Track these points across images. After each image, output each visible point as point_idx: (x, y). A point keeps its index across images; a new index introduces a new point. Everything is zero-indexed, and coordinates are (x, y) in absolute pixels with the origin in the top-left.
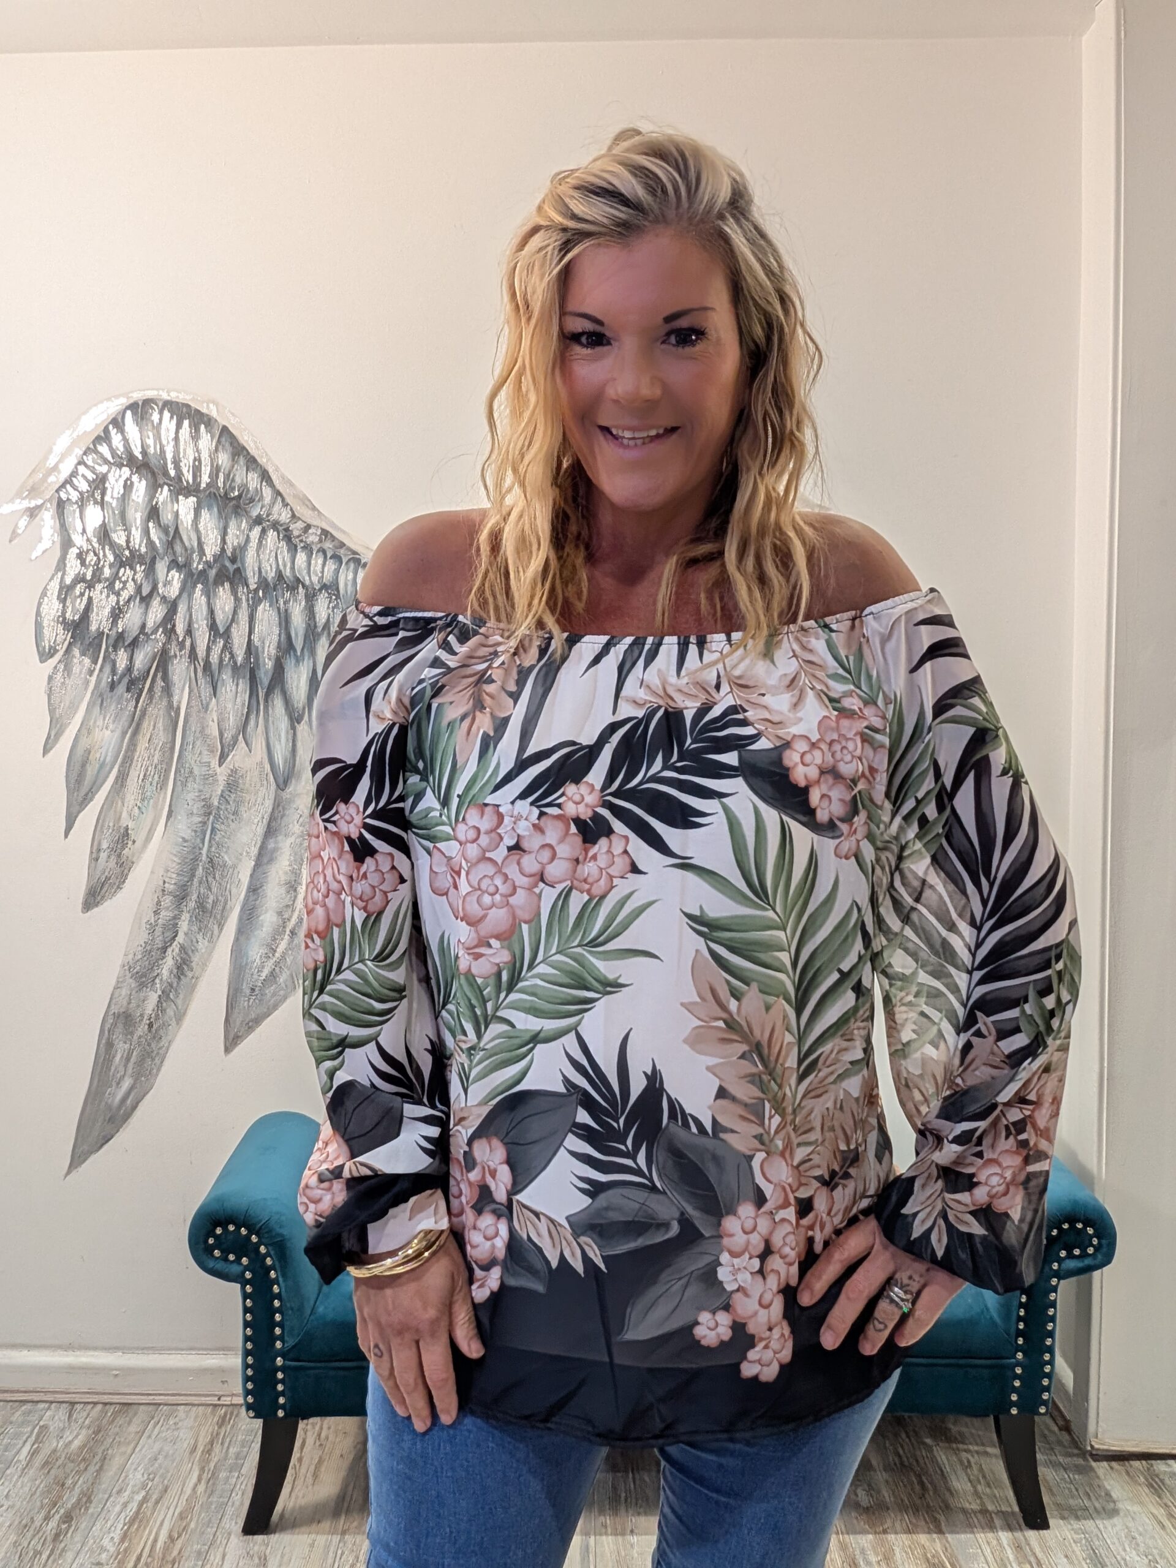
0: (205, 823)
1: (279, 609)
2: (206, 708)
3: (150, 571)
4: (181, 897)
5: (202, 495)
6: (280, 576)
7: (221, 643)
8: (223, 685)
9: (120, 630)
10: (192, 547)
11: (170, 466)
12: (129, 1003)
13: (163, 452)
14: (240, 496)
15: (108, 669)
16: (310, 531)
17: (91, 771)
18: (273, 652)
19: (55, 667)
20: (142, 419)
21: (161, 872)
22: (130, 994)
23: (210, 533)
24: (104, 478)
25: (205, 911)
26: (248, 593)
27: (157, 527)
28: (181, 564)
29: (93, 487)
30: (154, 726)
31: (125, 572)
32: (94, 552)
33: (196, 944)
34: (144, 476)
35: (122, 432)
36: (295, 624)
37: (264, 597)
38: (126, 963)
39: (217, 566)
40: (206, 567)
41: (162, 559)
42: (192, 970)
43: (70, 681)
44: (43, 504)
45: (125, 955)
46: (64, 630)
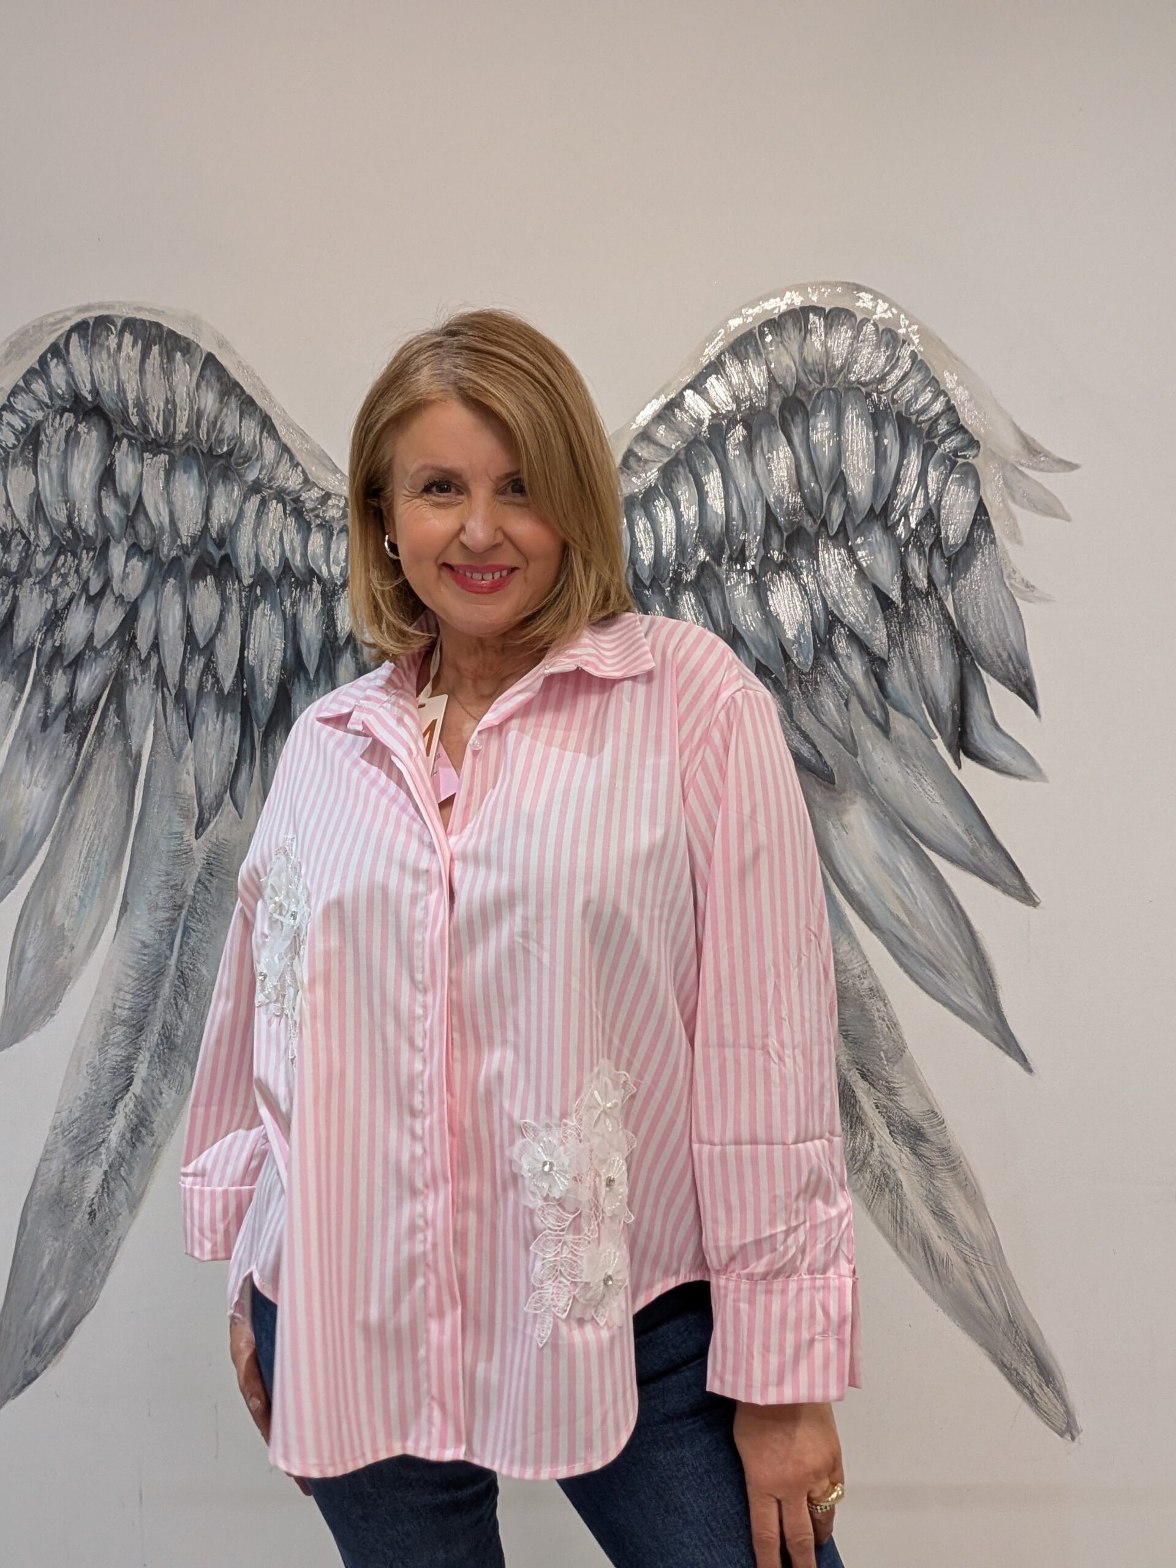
0: (173, 921)
1: (284, 613)
2: (178, 755)
3: (102, 558)
4: (138, 1028)
5: (177, 452)
6: (286, 567)
7: (200, 662)
8: (203, 722)
9: (57, 644)
10: (162, 528)
11: (132, 410)
12: (62, 1182)
13: (121, 390)
14: (230, 453)
15: (39, 700)
16: (330, 503)
17: (13, 845)
18: (275, 674)
20: (94, 343)
21: (110, 992)
22: (64, 1170)
23: (189, 503)
24: (38, 428)
25: (172, 1047)
26: (240, 591)
27: (112, 497)
28: (145, 549)
29: (22, 441)
30: (104, 779)
31: (65, 560)
32: (22, 533)
33: (158, 1096)
34: (94, 424)
35: (65, 363)
36: (307, 634)
37: (264, 595)
38: (58, 1123)
39: (197, 552)
40: (181, 553)
41: (119, 542)
42: (153, 1135)
45: (57, 1112)
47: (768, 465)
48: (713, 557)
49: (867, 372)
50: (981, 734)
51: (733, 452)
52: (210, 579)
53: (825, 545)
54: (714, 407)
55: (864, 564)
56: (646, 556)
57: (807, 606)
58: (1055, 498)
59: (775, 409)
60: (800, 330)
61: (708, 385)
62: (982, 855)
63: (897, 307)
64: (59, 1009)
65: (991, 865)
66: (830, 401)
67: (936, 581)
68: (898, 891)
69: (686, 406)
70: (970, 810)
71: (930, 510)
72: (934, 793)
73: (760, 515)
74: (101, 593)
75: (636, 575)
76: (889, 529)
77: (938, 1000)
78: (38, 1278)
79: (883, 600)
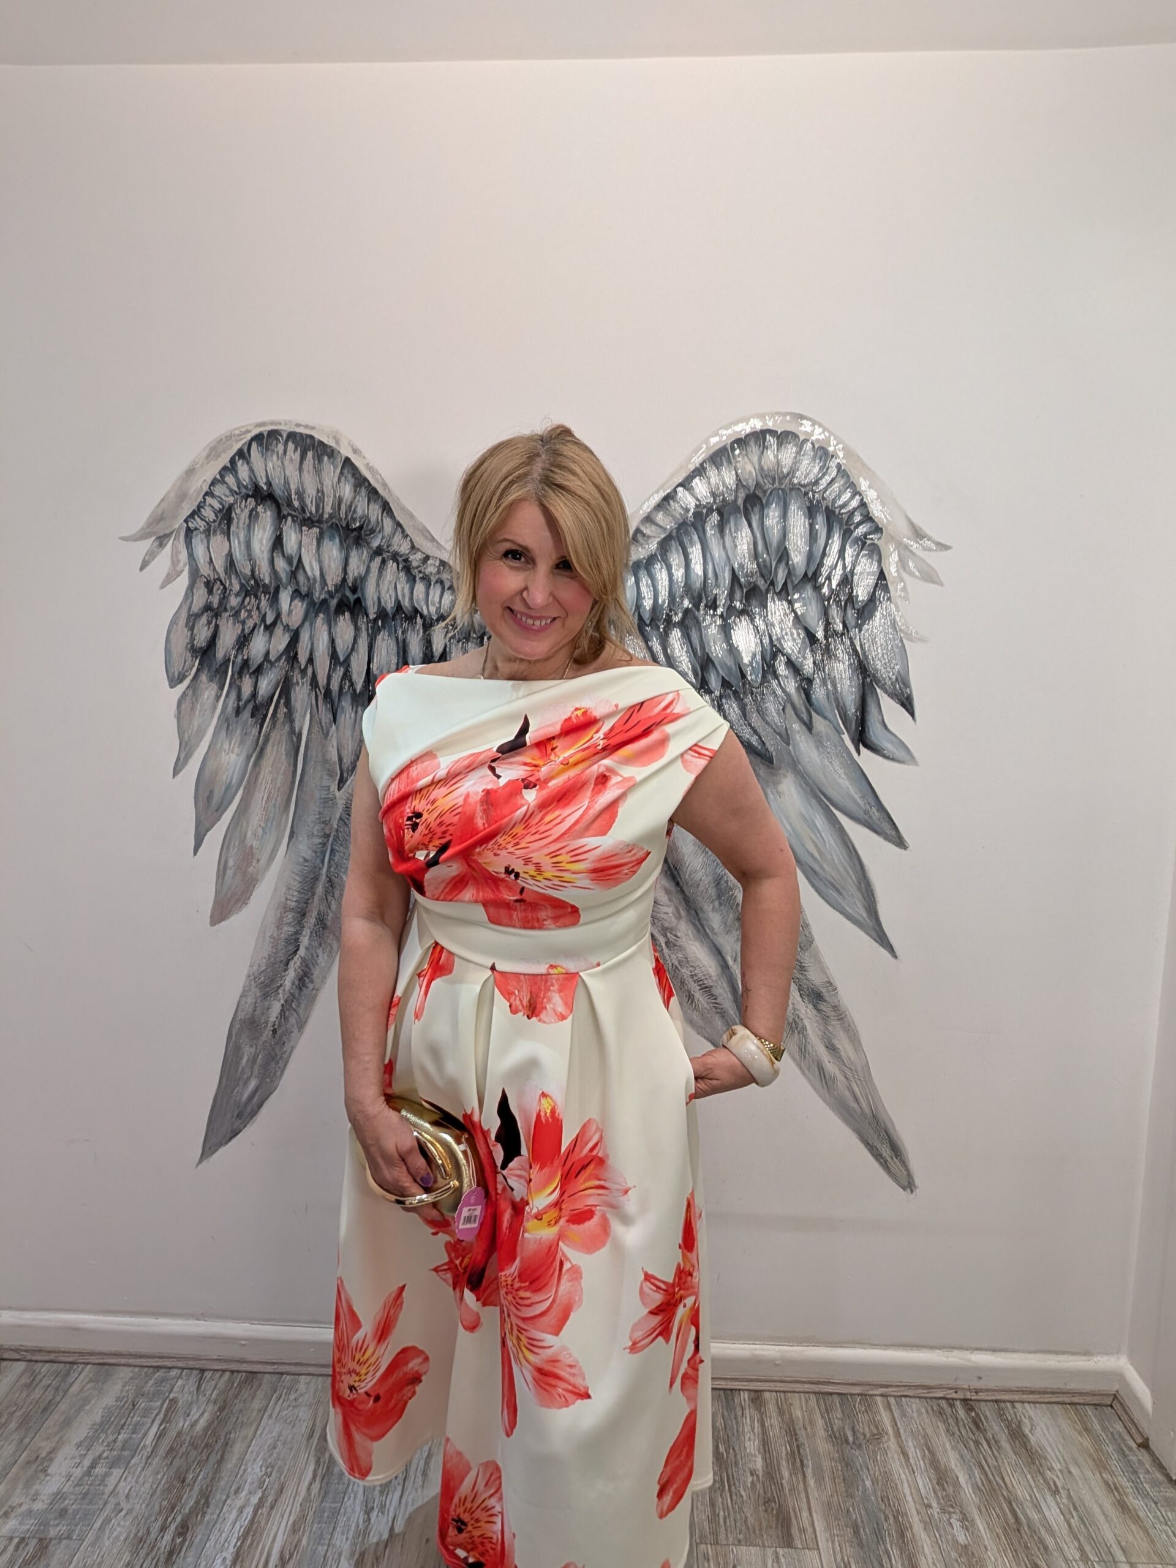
0: (324, 844)
1: (397, 638)
2: (326, 734)
3: (274, 599)
4: (302, 914)
5: (325, 526)
6: (399, 607)
7: (340, 671)
8: (343, 711)
9: (245, 658)
10: (315, 579)
11: (293, 497)
13: (287, 483)
14: (361, 527)
15: (233, 696)
16: (429, 562)
17: (218, 792)
19: (184, 692)
20: (267, 449)
21: (284, 889)
22: (256, 1003)
23: (332, 563)
24: (230, 508)
25: (325, 927)
26: (368, 623)
27: (281, 558)
28: (303, 594)
29: (219, 517)
30: (277, 751)
31: (250, 601)
32: (221, 581)
33: (316, 958)
34: (269, 507)
36: (413, 653)
37: (383, 626)
38: (251, 974)
39: (338, 595)
40: (327, 596)
41: (286, 588)
42: (312, 982)
43: (199, 706)
44: (172, 533)
45: (251, 966)
46: (192, 656)
47: (734, 542)
48: (694, 605)
49: (805, 477)
50: (875, 732)
51: (710, 532)
53: (773, 599)
54: (697, 499)
55: (799, 613)
56: (648, 604)
57: (759, 641)
58: (933, 569)
59: (740, 502)
60: (760, 446)
61: (693, 484)
62: (871, 813)
63: (829, 431)
64: (250, 900)
65: (877, 821)
66: (779, 497)
67: (848, 625)
68: (813, 836)
69: (678, 498)
70: (864, 783)
71: (846, 575)
72: (841, 772)
73: (727, 576)
74: (274, 624)
75: (640, 618)
76: (817, 589)
77: (837, 910)
78: (240, 1070)
79: (811, 637)
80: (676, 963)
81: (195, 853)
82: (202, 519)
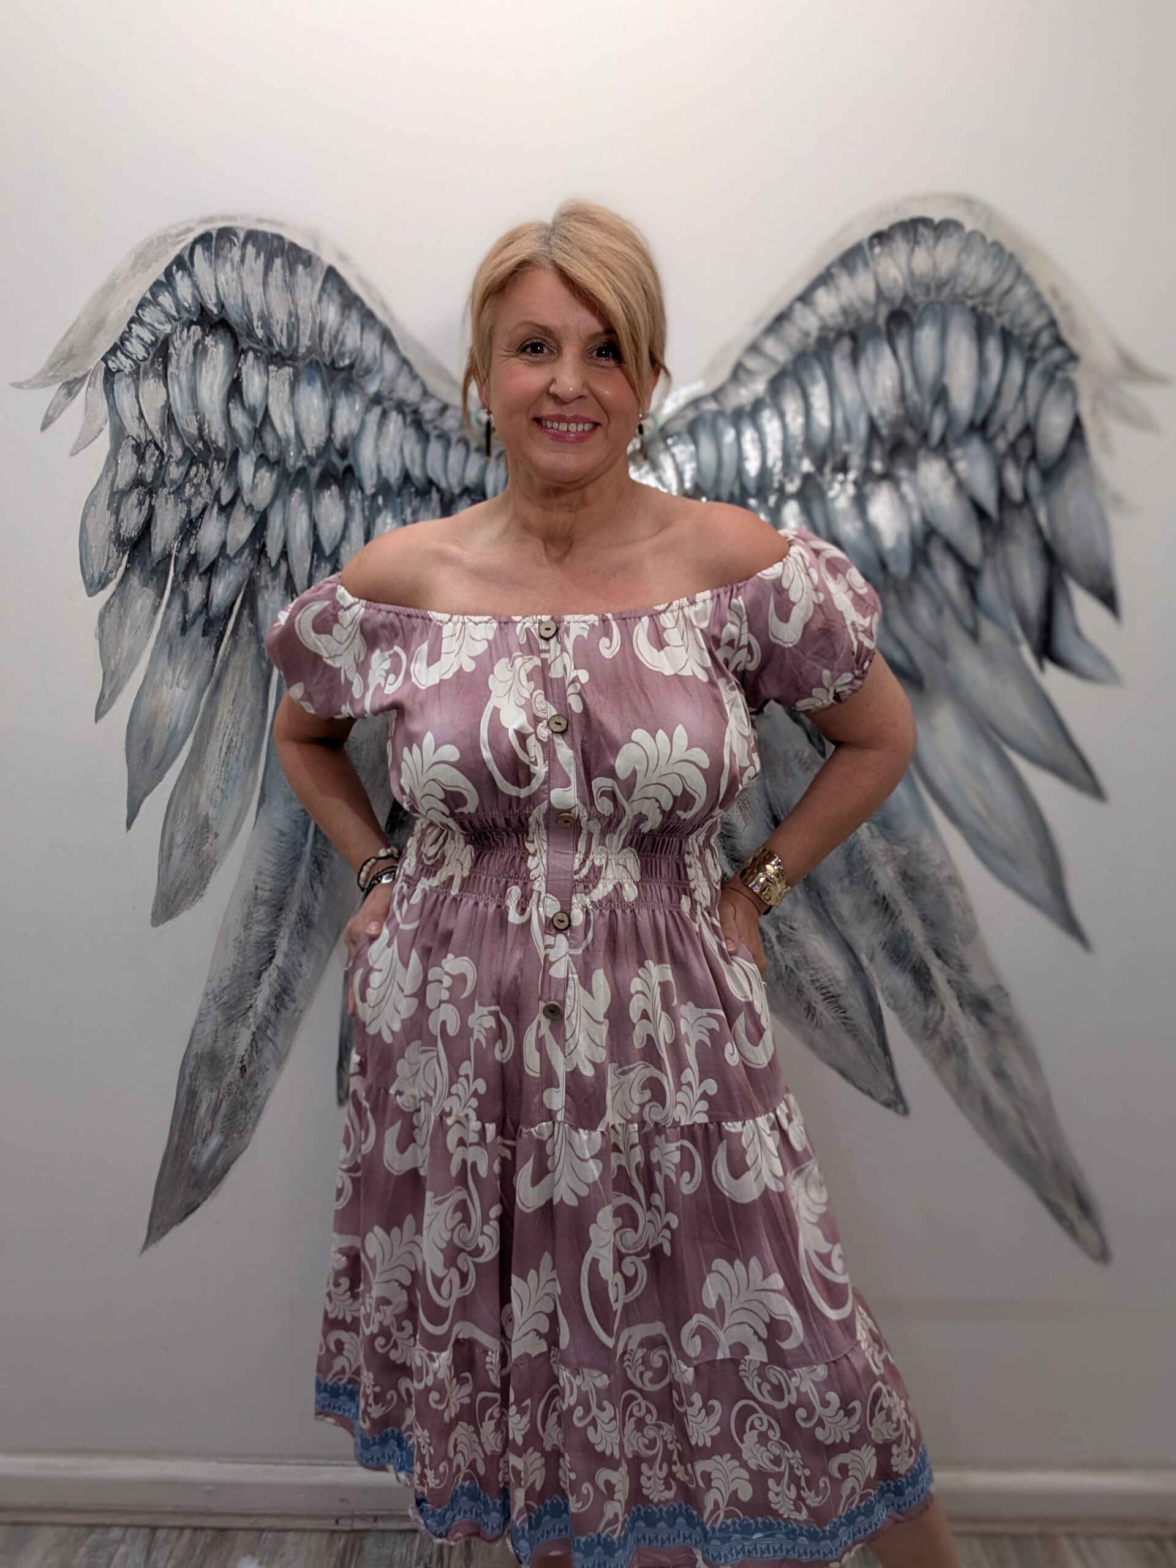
1: (404, 521)
3: (232, 468)
4: (279, 908)
5: (300, 364)
6: (407, 477)
7: (326, 569)
9: (193, 552)
10: (288, 439)
11: (255, 323)
12: (215, 1042)
13: (246, 303)
14: (351, 366)
15: (177, 605)
16: (449, 413)
17: (159, 741)
19: (108, 602)
20: (217, 256)
21: (252, 874)
22: (217, 1031)
23: (312, 417)
24: (167, 341)
25: (309, 925)
26: (363, 500)
27: (240, 410)
28: (272, 460)
29: (152, 353)
30: (240, 680)
31: (198, 471)
32: (156, 445)
33: (298, 968)
34: (221, 338)
35: (190, 275)
38: (210, 991)
39: (321, 462)
40: (306, 464)
41: (247, 453)
42: (294, 1001)
43: (129, 621)
44: (85, 376)
45: (209, 981)
46: (118, 551)
47: (872, 378)
48: (817, 468)
49: (973, 284)
50: (1065, 641)
51: (839, 365)
52: (334, 489)
53: (926, 457)
54: (822, 319)
55: (963, 476)
56: (752, 467)
57: (906, 517)
58: (1149, 411)
59: (881, 321)
60: (909, 241)
61: (817, 298)
62: (1059, 755)
64: (207, 890)
66: (935, 313)
67: (1031, 493)
68: (978, 787)
69: (795, 317)
70: (1048, 712)
71: (1028, 421)
72: (1016, 696)
73: (862, 427)
74: (232, 503)
75: (743, 486)
76: (988, 441)
77: (1011, 887)
78: (197, 1122)
79: (980, 512)
80: (791, 965)
81: (129, 826)
82: (127, 357)
